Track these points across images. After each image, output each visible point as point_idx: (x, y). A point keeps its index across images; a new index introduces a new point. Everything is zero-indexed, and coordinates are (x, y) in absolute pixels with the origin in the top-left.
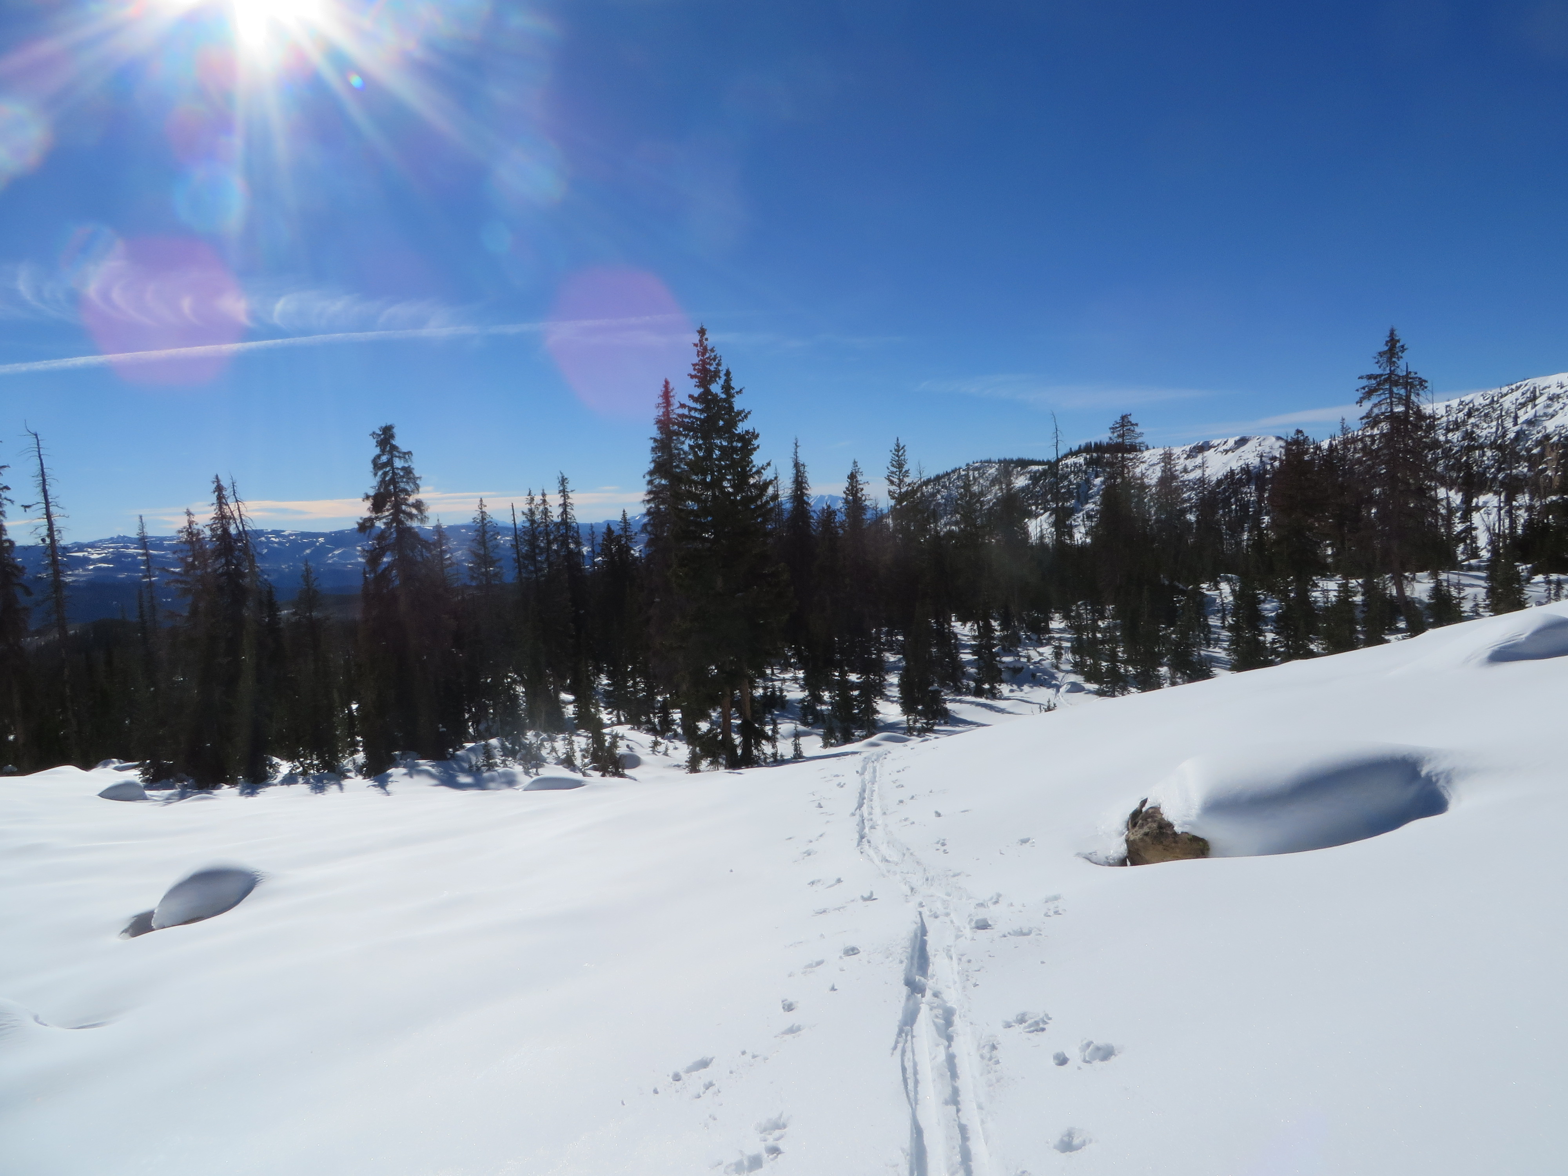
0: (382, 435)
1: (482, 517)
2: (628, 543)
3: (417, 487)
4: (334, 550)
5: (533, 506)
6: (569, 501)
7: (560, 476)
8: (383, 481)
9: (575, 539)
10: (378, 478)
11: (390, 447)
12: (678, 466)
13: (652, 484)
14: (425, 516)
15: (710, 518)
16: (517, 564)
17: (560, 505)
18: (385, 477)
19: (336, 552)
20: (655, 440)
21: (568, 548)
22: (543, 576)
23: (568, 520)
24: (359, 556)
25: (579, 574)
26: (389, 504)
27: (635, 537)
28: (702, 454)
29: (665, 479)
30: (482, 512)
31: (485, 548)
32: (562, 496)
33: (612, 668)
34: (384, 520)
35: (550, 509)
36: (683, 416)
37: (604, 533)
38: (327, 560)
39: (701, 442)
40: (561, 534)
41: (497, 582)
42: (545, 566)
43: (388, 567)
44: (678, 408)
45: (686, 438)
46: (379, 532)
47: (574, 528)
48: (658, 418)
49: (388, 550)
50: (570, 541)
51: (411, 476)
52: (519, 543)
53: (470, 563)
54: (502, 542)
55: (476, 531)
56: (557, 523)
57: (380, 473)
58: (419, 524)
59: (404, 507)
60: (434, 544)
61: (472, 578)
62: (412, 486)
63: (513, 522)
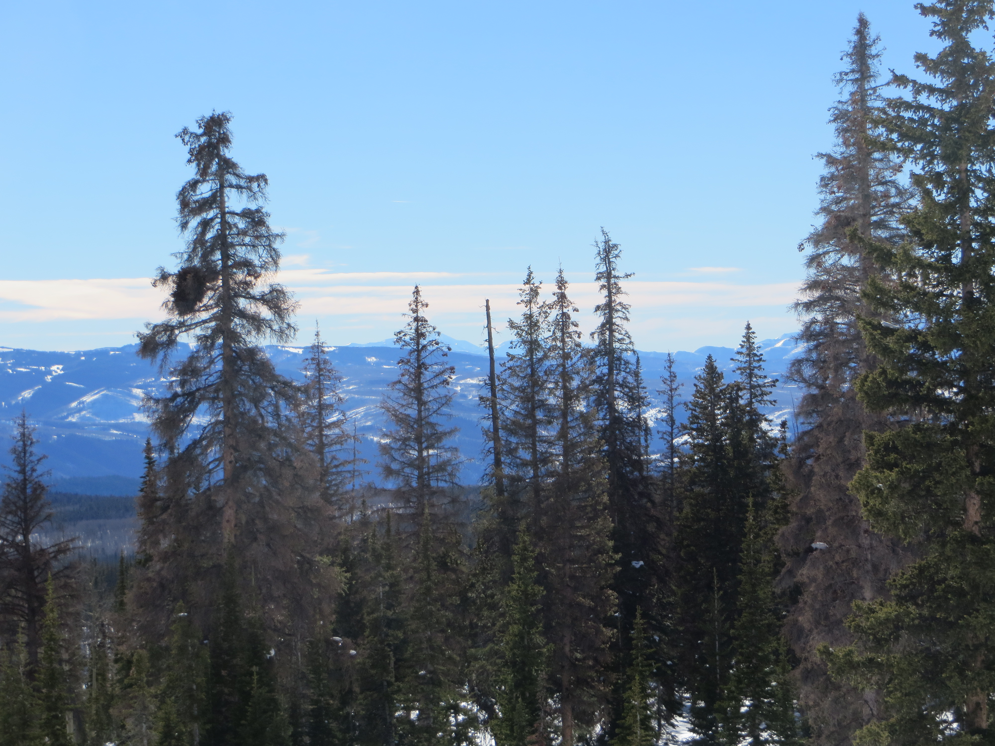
0: (202, 135)
1: (417, 330)
2: (756, 405)
3: (275, 256)
4: (84, 393)
5: (535, 309)
6: (618, 298)
7: (601, 239)
8: (199, 241)
9: (631, 389)
10: (190, 235)
11: (218, 164)
12: (881, 225)
13: (819, 265)
14: (289, 325)
15: (955, 353)
16: (491, 444)
17: (598, 308)
18: (203, 233)
19: (88, 399)
20: (831, 160)
21: (612, 408)
22: (550, 474)
23: (616, 345)
24: (138, 410)
25: (636, 473)
26: (210, 293)
27: (773, 389)
28: (943, 197)
29: (852, 252)
30: (416, 319)
31: (421, 403)
32: (603, 287)
33: (702, 704)
34: (198, 331)
35: (574, 317)
36: (899, 104)
37: (698, 378)
38: (67, 417)
39: (940, 167)
40: (598, 377)
41: (442, 484)
42: (556, 450)
43: (201, 439)
44: (888, 84)
45: (906, 157)
46: (184, 358)
47: (627, 363)
48: (840, 106)
49: (203, 398)
50: (616, 393)
51: (263, 230)
52: (499, 394)
53: (385, 435)
54: (459, 389)
55: (402, 361)
56: (589, 351)
57: (194, 222)
58: (274, 341)
59: (242, 303)
60: (306, 390)
61: (389, 472)
62: (264, 254)
63: (487, 344)
